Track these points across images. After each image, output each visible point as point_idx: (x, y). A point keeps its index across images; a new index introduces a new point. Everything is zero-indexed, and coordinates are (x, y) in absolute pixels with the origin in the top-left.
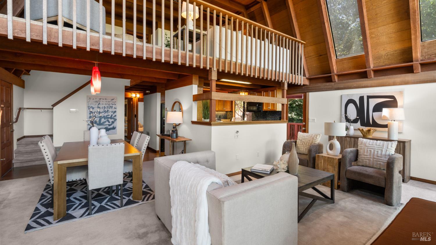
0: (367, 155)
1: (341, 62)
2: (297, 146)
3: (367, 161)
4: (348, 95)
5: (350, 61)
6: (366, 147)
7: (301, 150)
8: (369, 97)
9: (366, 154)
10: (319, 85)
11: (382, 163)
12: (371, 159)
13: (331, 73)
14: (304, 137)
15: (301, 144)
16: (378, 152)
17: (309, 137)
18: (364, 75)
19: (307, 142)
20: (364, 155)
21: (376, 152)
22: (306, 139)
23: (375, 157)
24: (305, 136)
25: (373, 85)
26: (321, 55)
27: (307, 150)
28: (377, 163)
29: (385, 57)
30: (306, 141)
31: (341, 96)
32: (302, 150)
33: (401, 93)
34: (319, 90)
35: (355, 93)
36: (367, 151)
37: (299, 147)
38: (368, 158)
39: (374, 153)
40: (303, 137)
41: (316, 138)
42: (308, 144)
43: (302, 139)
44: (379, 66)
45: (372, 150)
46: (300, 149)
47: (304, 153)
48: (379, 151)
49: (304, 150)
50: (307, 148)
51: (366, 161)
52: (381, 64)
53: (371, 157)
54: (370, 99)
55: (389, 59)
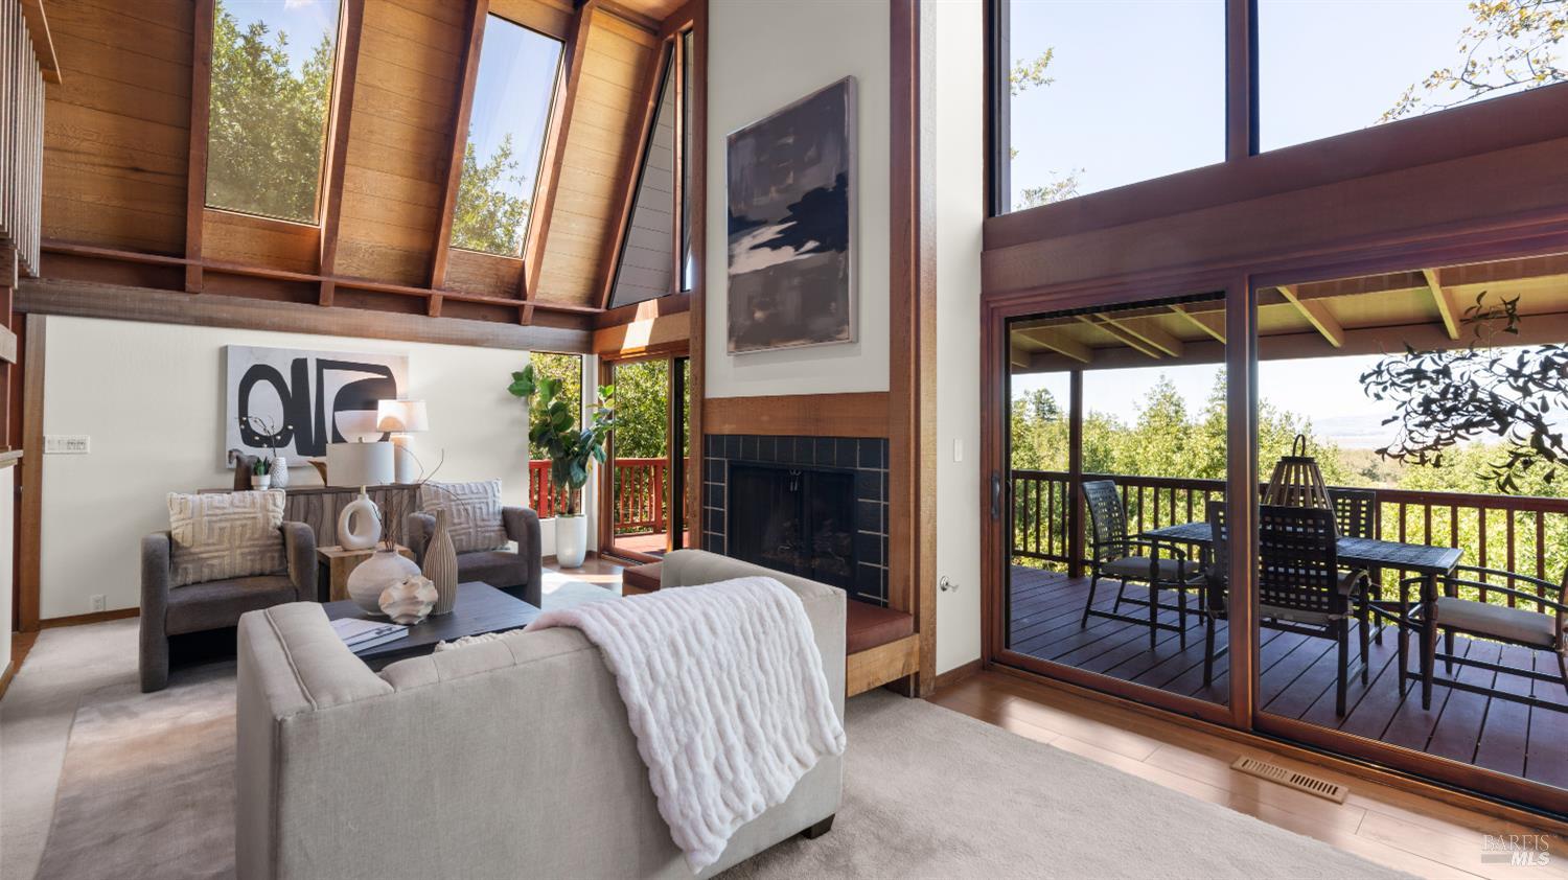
0: (460, 524)
1: (223, 226)
2: (191, 554)
3: (463, 537)
4: (251, 350)
5: (260, 232)
6: (453, 503)
7: (220, 564)
8: (323, 365)
9: (456, 521)
10: (112, 289)
11: (492, 534)
12: (471, 530)
13: (183, 256)
14: (217, 508)
15: (211, 541)
16: (481, 508)
17: (245, 507)
18: (309, 293)
19: (243, 526)
20: (454, 524)
21: (478, 511)
22: (236, 516)
23: (479, 523)
24: (222, 505)
25: (334, 328)
26: (137, 170)
27: (249, 558)
28: (485, 537)
29: (367, 255)
30: (239, 523)
31: (224, 352)
32: (227, 561)
33: (404, 360)
34: (111, 314)
35: (280, 347)
36: (459, 510)
37: (205, 555)
38: (464, 529)
39: (474, 512)
40: (218, 512)
41: (275, 505)
42: (253, 533)
43: (214, 518)
44: (349, 278)
45: (469, 507)
46: (215, 562)
47: (238, 572)
48: (484, 507)
49: (238, 559)
50: (247, 550)
51: (462, 540)
52: (352, 272)
53: (471, 524)
54: (325, 371)
55: (373, 263)
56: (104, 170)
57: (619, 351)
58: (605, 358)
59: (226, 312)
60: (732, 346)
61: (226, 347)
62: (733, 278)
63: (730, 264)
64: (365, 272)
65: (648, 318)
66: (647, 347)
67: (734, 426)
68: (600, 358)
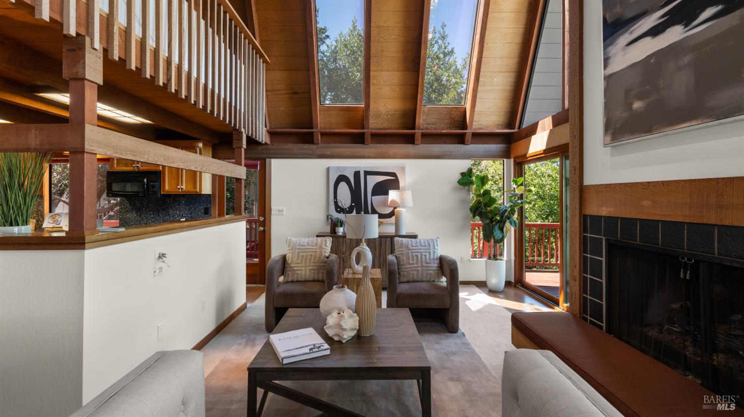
0: (413, 264)
1: (327, 112)
2: (291, 267)
3: (415, 272)
4: (338, 168)
5: (341, 112)
6: (410, 251)
7: (301, 274)
8: (367, 173)
9: (411, 262)
10: (290, 146)
11: (432, 272)
12: (419, 269)
13: (312, 128)
14: (302, 245)
15: (298, 262)
16: (425, 256)
17: (313, 246)
18: (359, 139)
19: (311, 255)
20: (410, 264)
21: (424, 257)
22: (309, 250)
23: (424, 264)
24: (304, 244)
25: (371, 155)
26: (296, 93)
27: (312, 272)
28: (427, 274)
29: (385, 116)
30: (309, 253)
31: (328, 169)
32: (303, 273)
33: (403, 169)
34: (291, 157)
35: (349, 165)
36: (413, 256)
37: (296, 268)
38: (415, 267)
39: (422, 258)
40: (302, 247)
41: (326, 245)
42: (315, 259)
43: (300, 251)
44: (377, 129)
45: (419, 255)
46: (299, 272)
47: (308, 278)
48: (427, 254)
49: (308, 272)
50: (311, 268)
51: (413, 274)
52: (380, 126)
53: (419, 265)
54: (368, 176)
55: (388, 120)
56: (286, 96)
57: (526, 155)
58: (518, 161)
59: (328, 152)
60: (609, 138)
61: (329, 167)
62: (608, 78)
63: (605, 67)
64: (385, 125)
65: (545, 130)
66: (544, 150)
67: (611, 209)
68: (515, 161)
